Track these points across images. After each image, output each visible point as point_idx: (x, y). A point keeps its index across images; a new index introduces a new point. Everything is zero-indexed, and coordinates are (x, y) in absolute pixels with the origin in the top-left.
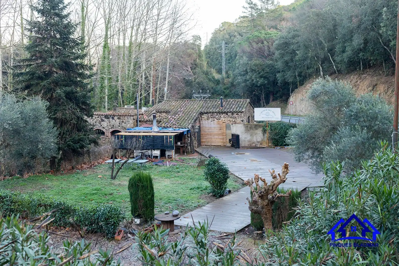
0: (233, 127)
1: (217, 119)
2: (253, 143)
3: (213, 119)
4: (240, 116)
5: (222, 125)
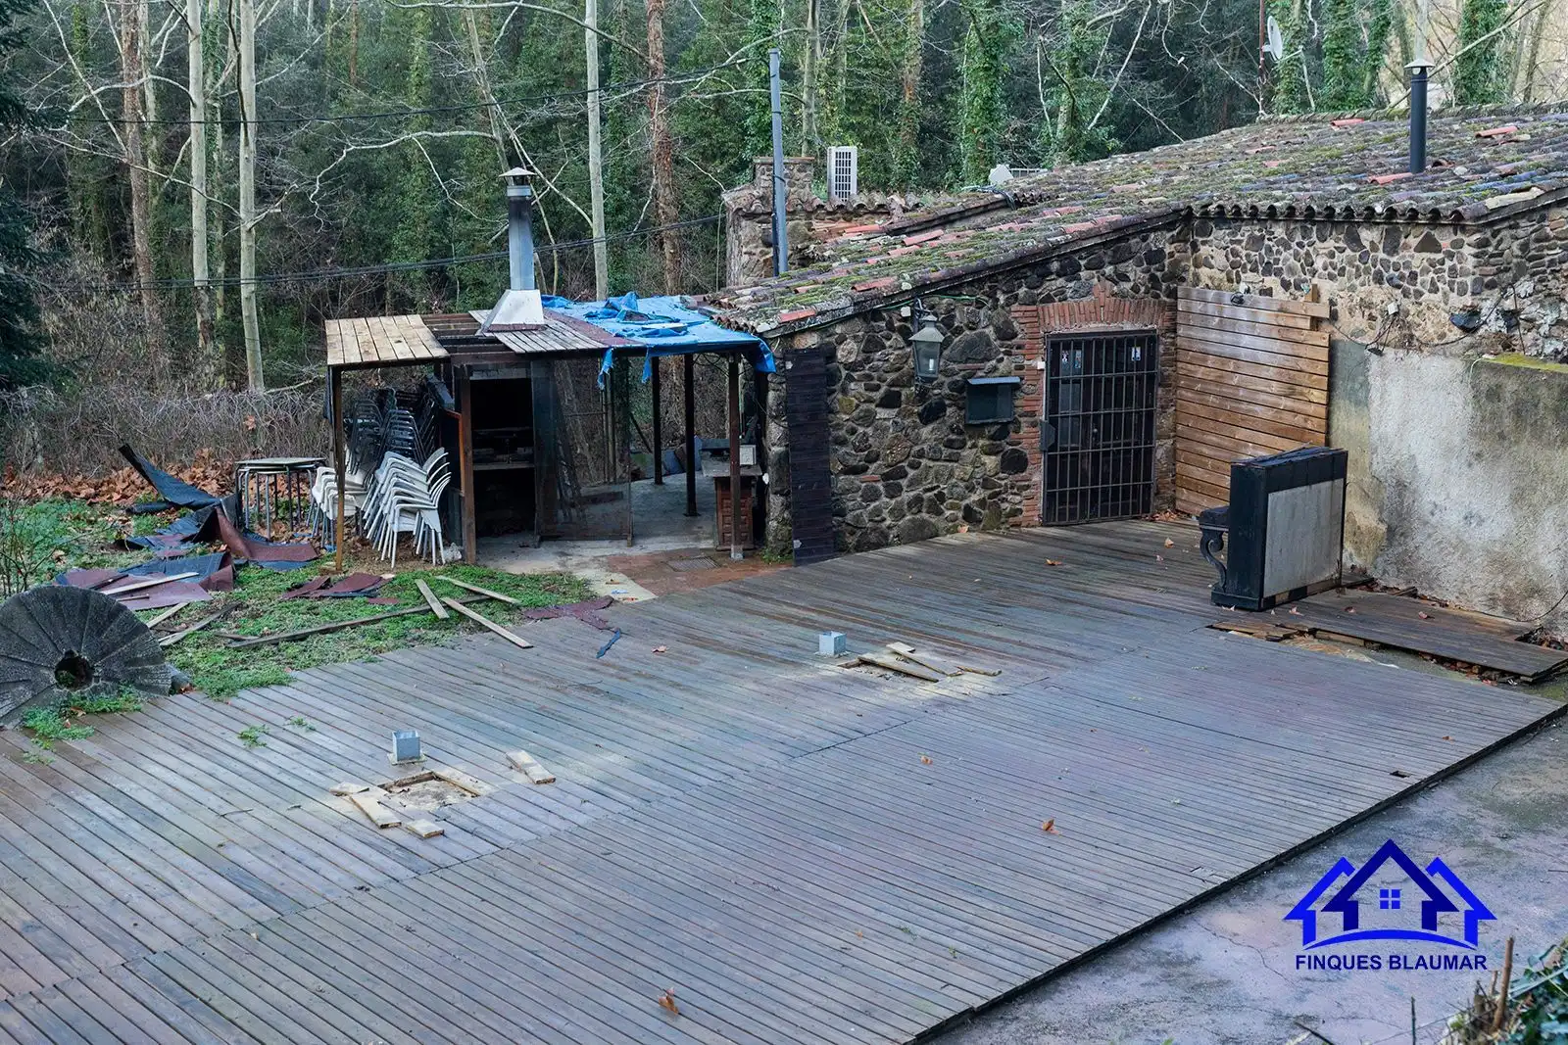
0: (1384, 375)
2: (1533, 590)
3: (1259, 279)
4: (1448, 263)
5: (1302, 350)
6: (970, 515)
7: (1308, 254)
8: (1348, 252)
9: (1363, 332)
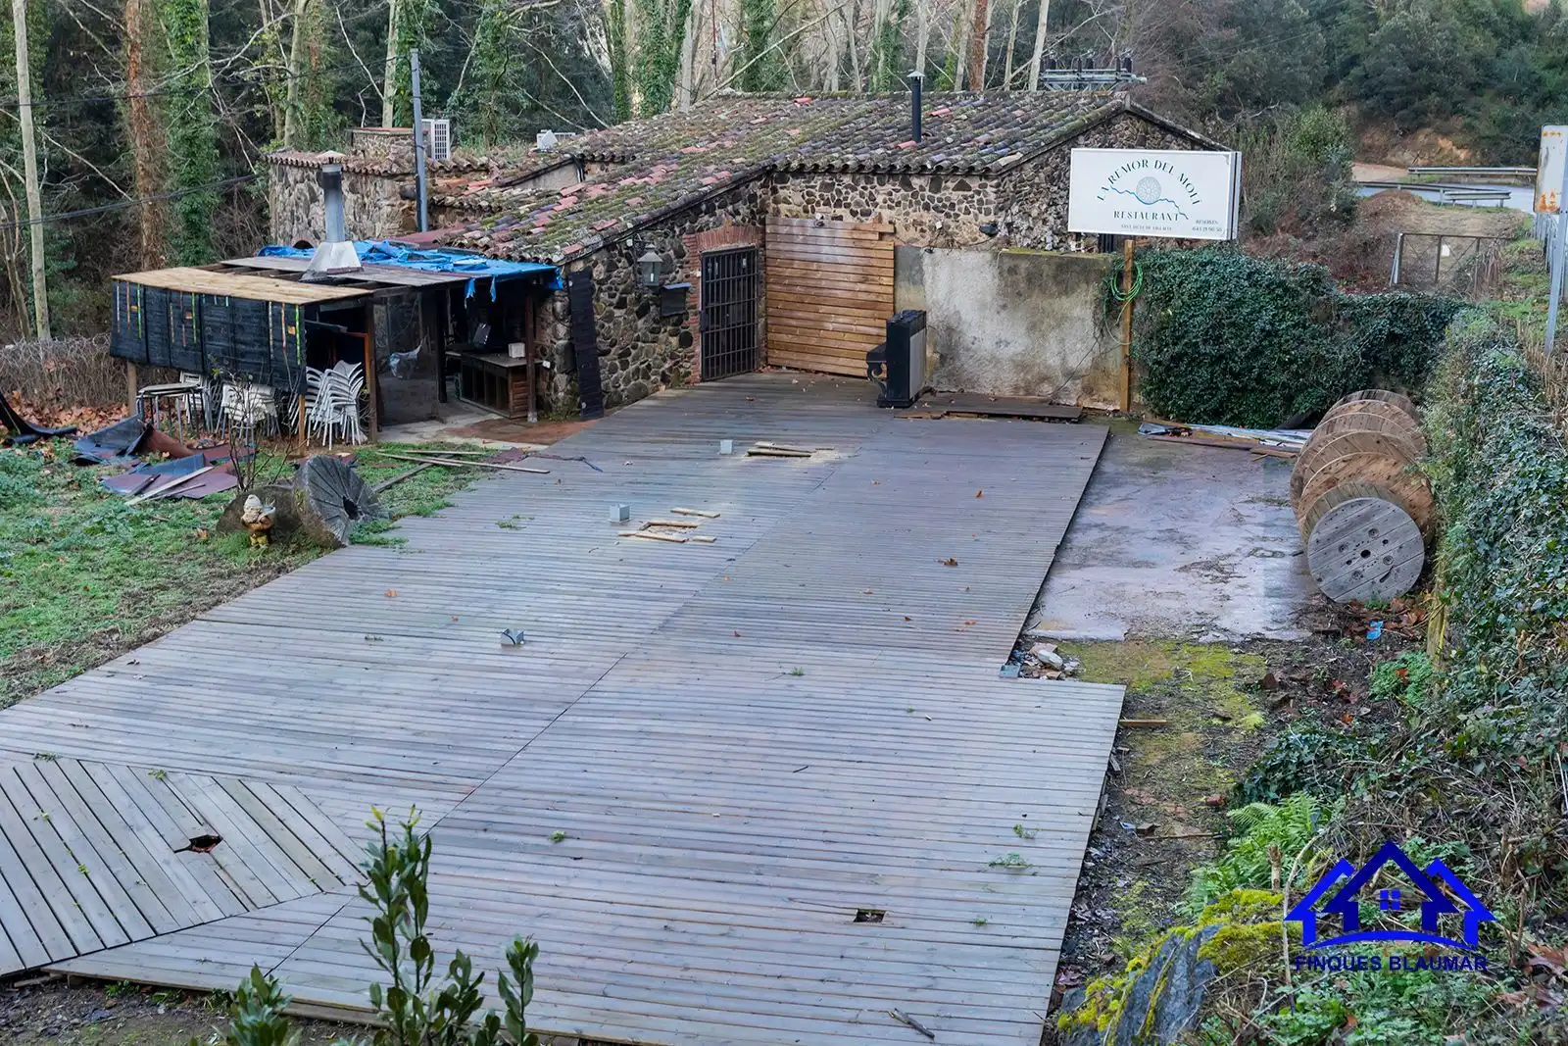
0: (935, 265)
1: (854, 213)
2: (1044, 379)
3: (831, 210)
4: (976, 197)
5: (873, 253)
6: (665, 379)
7: (871, 193)
8: (902, 192)
9: (917, 240)
